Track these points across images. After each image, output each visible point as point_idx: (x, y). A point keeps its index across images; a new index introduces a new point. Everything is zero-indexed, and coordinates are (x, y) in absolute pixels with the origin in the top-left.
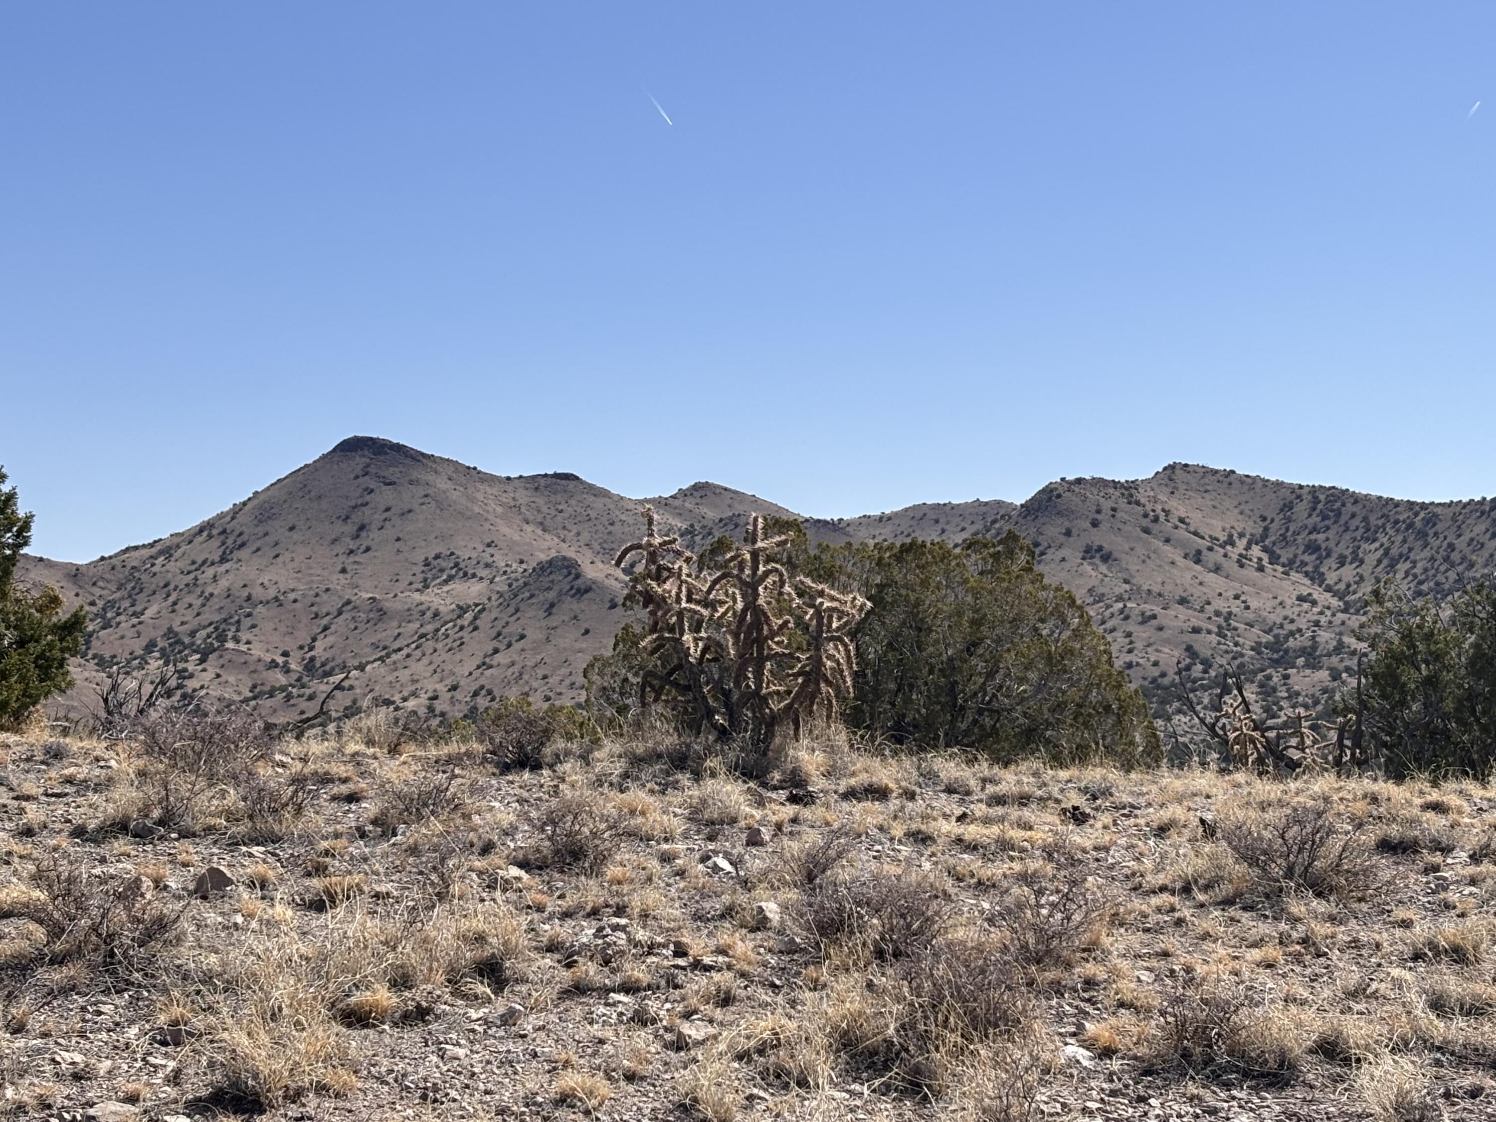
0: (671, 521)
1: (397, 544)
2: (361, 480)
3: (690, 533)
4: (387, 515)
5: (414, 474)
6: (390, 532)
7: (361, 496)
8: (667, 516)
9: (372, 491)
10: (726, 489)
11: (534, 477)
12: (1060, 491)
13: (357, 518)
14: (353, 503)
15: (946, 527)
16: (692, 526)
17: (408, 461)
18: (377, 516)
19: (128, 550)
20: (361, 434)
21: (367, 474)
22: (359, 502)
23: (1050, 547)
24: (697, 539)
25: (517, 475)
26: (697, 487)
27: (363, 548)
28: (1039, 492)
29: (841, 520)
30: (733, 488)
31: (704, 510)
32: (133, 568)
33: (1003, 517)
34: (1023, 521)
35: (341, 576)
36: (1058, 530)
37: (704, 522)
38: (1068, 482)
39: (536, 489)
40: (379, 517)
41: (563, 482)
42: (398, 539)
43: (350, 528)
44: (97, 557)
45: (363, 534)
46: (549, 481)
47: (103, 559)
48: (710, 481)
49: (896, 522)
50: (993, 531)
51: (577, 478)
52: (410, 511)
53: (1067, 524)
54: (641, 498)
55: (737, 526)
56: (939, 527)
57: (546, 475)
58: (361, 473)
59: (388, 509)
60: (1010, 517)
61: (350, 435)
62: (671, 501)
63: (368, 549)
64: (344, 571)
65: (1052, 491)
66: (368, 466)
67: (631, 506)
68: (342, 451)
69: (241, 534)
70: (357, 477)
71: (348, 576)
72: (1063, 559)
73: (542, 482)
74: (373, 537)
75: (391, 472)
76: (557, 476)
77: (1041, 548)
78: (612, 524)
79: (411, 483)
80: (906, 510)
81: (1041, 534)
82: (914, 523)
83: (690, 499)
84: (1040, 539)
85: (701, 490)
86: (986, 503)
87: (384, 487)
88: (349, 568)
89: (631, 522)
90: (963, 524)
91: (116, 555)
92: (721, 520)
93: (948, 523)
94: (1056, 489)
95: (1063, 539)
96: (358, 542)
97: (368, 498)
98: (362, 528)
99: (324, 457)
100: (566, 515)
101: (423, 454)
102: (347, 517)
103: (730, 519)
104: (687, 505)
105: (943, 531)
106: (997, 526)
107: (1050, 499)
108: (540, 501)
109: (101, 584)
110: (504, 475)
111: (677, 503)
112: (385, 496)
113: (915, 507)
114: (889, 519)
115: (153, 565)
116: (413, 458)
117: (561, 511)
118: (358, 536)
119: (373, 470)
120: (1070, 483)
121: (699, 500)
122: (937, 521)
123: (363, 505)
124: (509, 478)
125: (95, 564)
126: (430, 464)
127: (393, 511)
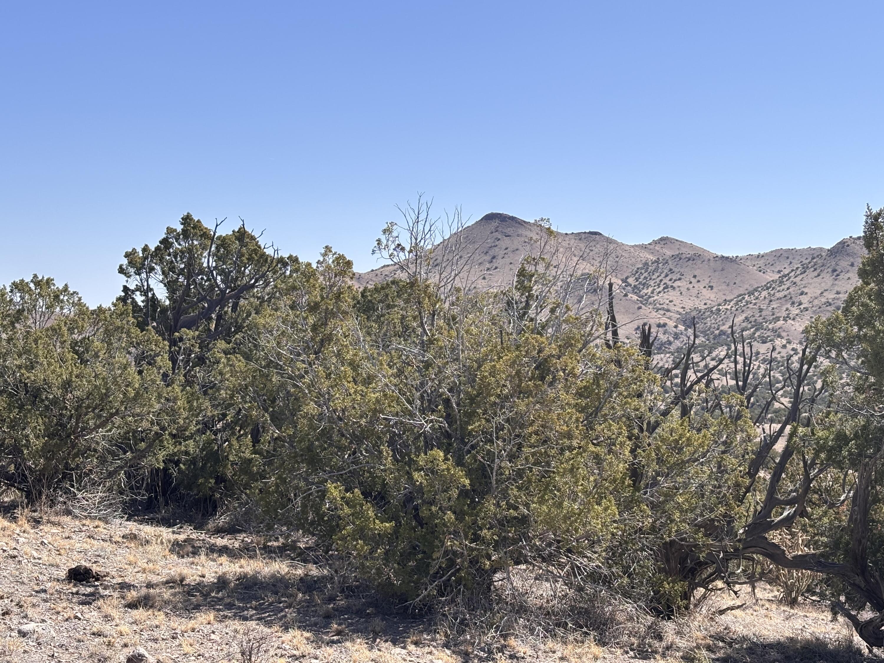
0: (648, 256)
1: (511, 266)
2: (494, 234)
3: (657, 262)
4: (506, 251)
5: (520, 231)
6: (507, 260)
7: (494, 242)
8: (646, 253)
9: (499, 239)
10: (677, 240)
11: (579, 233)
12: (849, 243)
13: (491, 253)
14: (490, 245)
15: (793, 261)
16: (658, 259)
17: (517, 225)
18: (501, 252)
19: (384, 266)
20: (494, 212)
21: (497, 231)
22: (493, 245)
23: (842, 272)
24: (660, 265)
25: (571, 232)
26: (662, 239)
27: (494, 267)
28: (838, 244)
29: (737, 257)
30: (680, 240)
31: (664, 250)
32: (386, 275)
33: (818, 256)
34: (829, 259)
35: (483, 281)
36: (846, 263)
37: (665, 257)
38: (853, 239)
39: (580, 239)
40: (502, 252)
41: (594, 236)
42: (511, 263)
43: (488, 258)
44: (370, 270)
45: (494, 260)
46: (587, 235)
47: (372, 271)
48: (669, 236)
49: (766, 258)
50: (812, 263)
51: (601, 234)
52: (517, 250)
53: (852, 260)
54: (633, 244)
55: (680, 259)
56: (789, 261)
57: (585, 233)
58: (494, 231)
59: (506, 249)
60: (822, 256)
61: (490, 212)
62: (648, 246)
63: (496, 268)
64: (484, 278)
65: (844, 243)
66: (498, 227)
67: (627, 248)
68: (486, 219)
69: (436, 260)
70: (492, 233)
71: (486, 281)
72: (849, 278)
73: (583, 236)
74: (499, 262)
75: (509, 231)
76: (591, 233)
77: (837, 272)
78: (617, 257)
79: (518, 236)
80: (772, 252)
81: (838, 265)
82: (775, 258)
83: (658, 245)
84: (837, 268)
85: (664, 241)
86: (814, 249)
87: (505, 238)
88: (487, 277)
89: (627, 256)
90: (801, 260)
91: (379, 269)
92: (673, 256)
93: (794, 259)
94: (847, 242)
95: (850, 268)
96: (492, 264)
97: (497, 243)
98: (494, 257)
99: (477, 222)
100: (594, 252)
101: (524, 222)
102: (487, 252)
103: (678, 255)
104: (656, 248)
105: (791, 263)
106: (815, 260)
107: (843, 247)
108: (582, 246)
109: (370, 282)
110: (565, 232)
111: (651, 247)
112: (505, 242)
113: (776, 251)
114: (763, 256)
115: (395, 274)
116: (519, 223)
117: (592, 251)
118: (492, 262)
119: (500, 229)
120: (855, 239)
121: (663, 246)
122: (788, 258)
123: (494, 246)
124: (566, 234)
125: (368, 273)
126: (529, 227)
127: (509, 249)
